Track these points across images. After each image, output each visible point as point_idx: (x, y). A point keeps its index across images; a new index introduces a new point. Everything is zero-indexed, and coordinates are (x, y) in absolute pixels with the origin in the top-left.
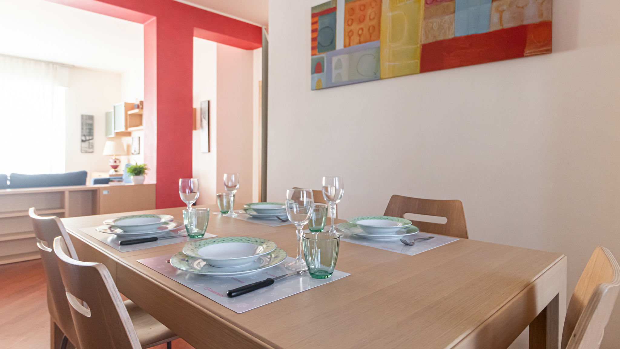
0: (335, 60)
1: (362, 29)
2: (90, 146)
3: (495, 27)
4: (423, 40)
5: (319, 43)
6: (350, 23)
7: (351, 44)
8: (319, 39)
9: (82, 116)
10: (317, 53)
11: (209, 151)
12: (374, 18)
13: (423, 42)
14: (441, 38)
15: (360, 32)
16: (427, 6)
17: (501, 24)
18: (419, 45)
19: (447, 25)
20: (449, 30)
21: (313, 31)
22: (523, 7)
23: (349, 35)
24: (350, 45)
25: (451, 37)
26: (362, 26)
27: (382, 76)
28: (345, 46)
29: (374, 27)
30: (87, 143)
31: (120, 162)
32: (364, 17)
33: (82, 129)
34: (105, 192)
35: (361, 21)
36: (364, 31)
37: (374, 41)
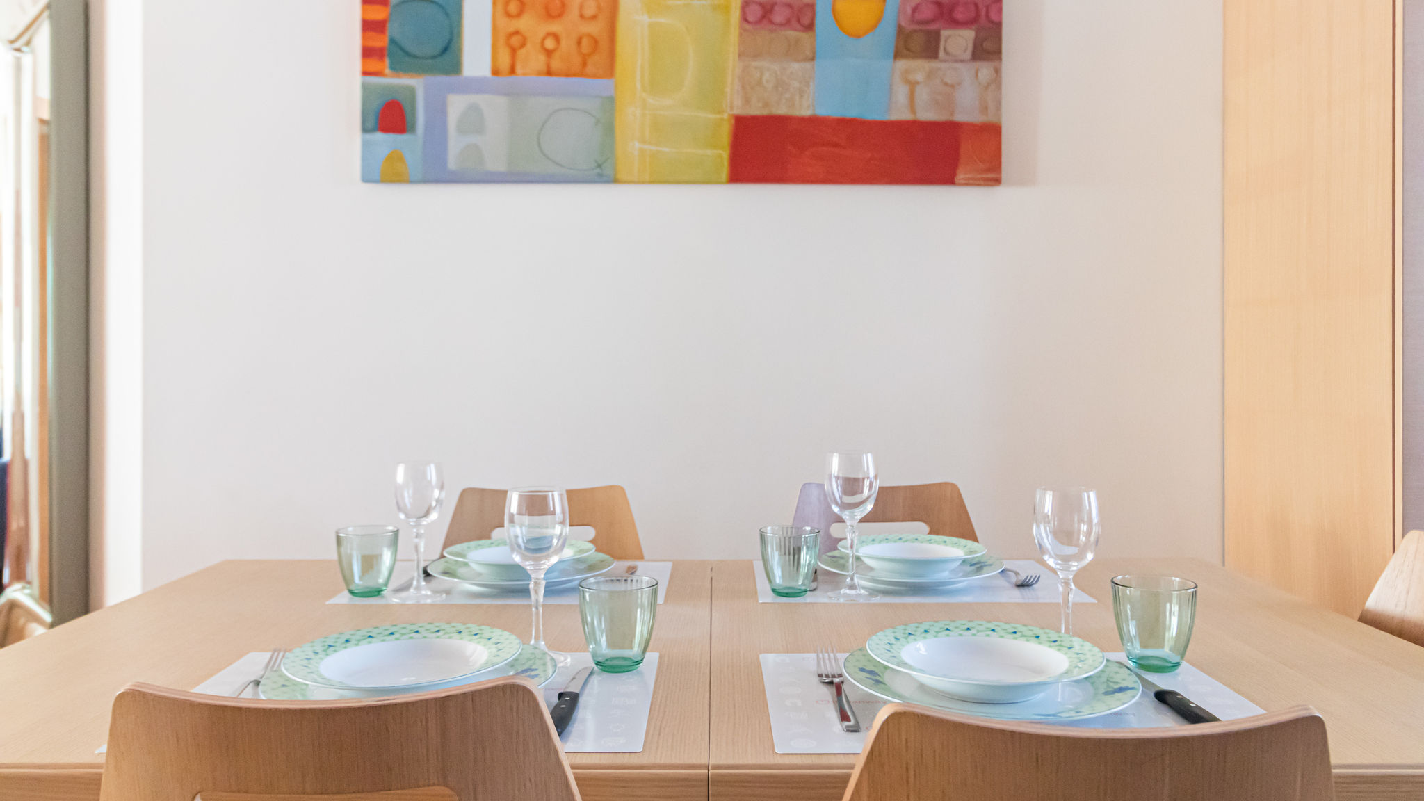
0: (457, 105)
1: (556, 37)
3: (900, 113)
4: (736, 105)
5: (393, 41)
6: (512, 8)
7: (519, 70)
8: (393, 30)
10: (387, 71)
12: (594, 17)
13: (737, 112)
14: (782, 110)
15: (550, 44)
16: (747, 26)
17: (913, 111)
18: (725, 116)
20: (801, 96)
22: (952, 86)
23: (509, 42)
24: (512, 71)
25: (806, 113)
26: (555, 27)
27: (619, 176)
28: (495, 72)
29: (595, 42)
32: (564, 5)
35: (551, 14)
36: (563, 43)
37: (595, 76)
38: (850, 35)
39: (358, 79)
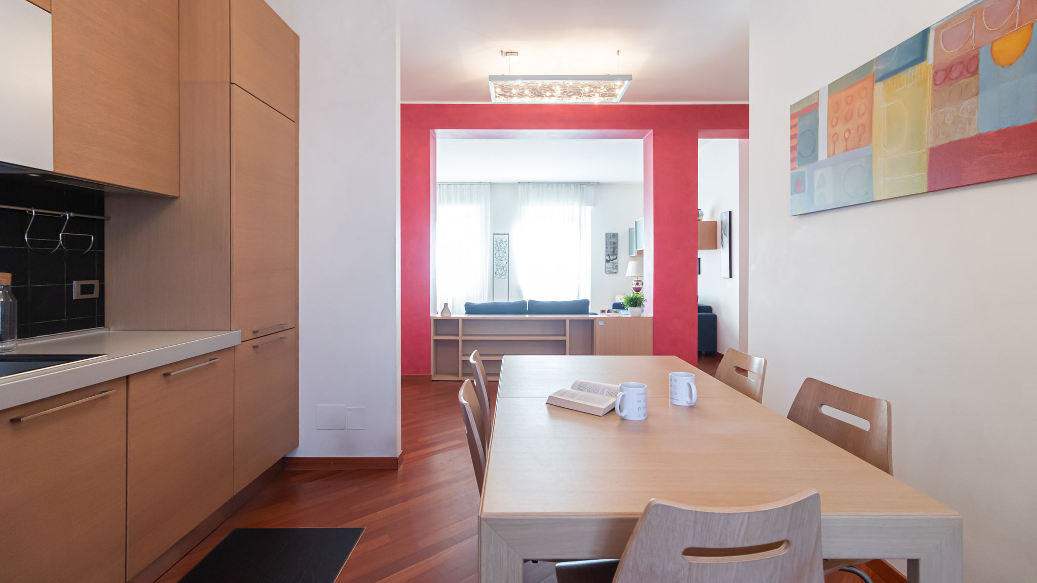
0: (817, 175)
1: (849, 130)
2: (614, 267)
4: (930, 141)
5: (798, 153)
6: (834, 123)
7: (836, 153)
8: (799, 148)
9: (606, 234)
10: (797, 167)
11: (731, 276)
12: (864, 114)
13: (930, 146)
14: (958, 137)
15: (847, 135)
16: (936, 88)
18: (924, 150)
19: (966, 115)
20: (970, 123)
21: (792, 137)
23: (833, 139)
24: (834, 153)
25: (973, 134)
26: (849, 125)
27: (876, 197)
28: (828, 156)
29: (864, 126)
30: (611, 263)
31: (642, 284)
32: (852, 112)
33: (607, 248)
34: (601, 323)
35: (847, 119)
36: (852, 132)
37: (864, 146)
38: (1003, 66)
39: (789, 172)
